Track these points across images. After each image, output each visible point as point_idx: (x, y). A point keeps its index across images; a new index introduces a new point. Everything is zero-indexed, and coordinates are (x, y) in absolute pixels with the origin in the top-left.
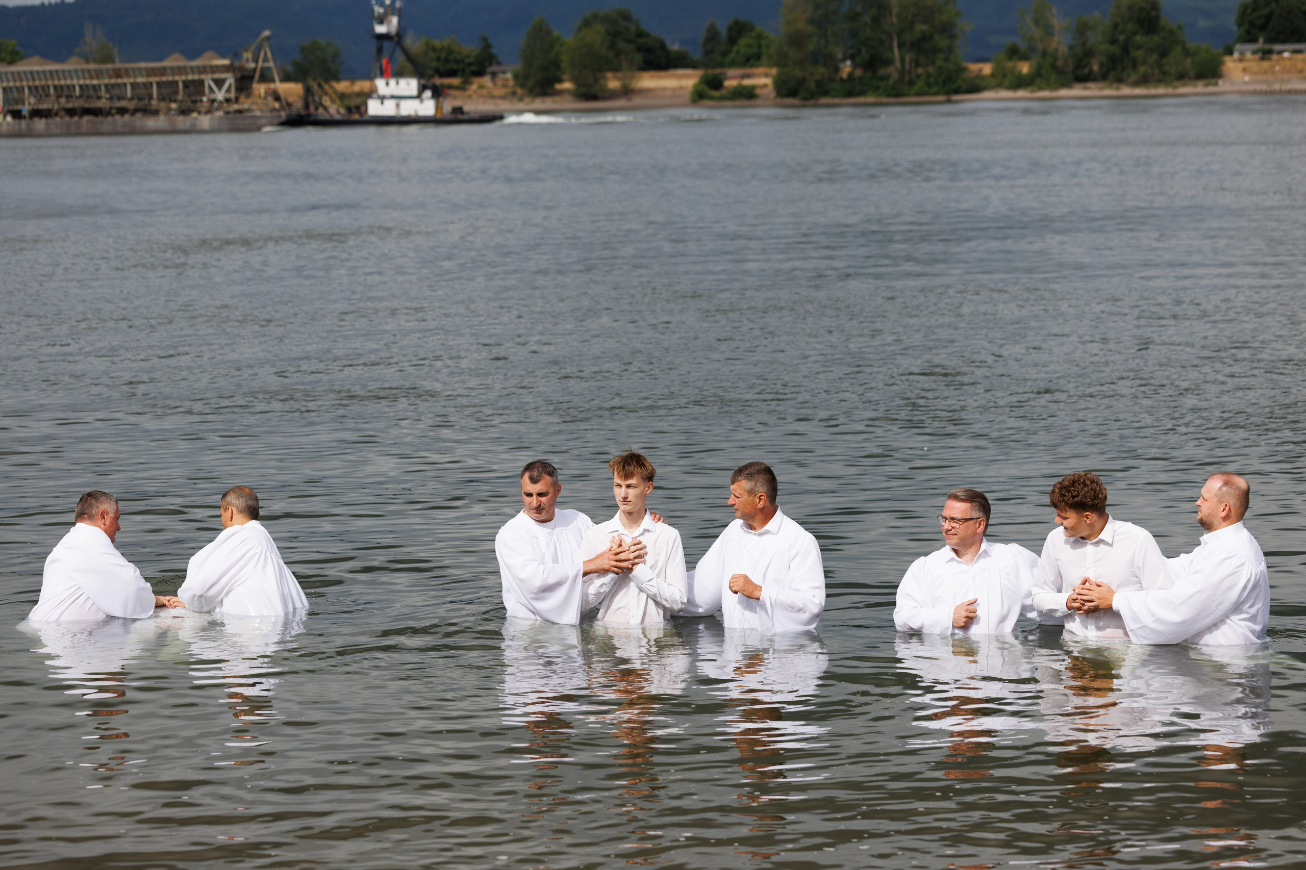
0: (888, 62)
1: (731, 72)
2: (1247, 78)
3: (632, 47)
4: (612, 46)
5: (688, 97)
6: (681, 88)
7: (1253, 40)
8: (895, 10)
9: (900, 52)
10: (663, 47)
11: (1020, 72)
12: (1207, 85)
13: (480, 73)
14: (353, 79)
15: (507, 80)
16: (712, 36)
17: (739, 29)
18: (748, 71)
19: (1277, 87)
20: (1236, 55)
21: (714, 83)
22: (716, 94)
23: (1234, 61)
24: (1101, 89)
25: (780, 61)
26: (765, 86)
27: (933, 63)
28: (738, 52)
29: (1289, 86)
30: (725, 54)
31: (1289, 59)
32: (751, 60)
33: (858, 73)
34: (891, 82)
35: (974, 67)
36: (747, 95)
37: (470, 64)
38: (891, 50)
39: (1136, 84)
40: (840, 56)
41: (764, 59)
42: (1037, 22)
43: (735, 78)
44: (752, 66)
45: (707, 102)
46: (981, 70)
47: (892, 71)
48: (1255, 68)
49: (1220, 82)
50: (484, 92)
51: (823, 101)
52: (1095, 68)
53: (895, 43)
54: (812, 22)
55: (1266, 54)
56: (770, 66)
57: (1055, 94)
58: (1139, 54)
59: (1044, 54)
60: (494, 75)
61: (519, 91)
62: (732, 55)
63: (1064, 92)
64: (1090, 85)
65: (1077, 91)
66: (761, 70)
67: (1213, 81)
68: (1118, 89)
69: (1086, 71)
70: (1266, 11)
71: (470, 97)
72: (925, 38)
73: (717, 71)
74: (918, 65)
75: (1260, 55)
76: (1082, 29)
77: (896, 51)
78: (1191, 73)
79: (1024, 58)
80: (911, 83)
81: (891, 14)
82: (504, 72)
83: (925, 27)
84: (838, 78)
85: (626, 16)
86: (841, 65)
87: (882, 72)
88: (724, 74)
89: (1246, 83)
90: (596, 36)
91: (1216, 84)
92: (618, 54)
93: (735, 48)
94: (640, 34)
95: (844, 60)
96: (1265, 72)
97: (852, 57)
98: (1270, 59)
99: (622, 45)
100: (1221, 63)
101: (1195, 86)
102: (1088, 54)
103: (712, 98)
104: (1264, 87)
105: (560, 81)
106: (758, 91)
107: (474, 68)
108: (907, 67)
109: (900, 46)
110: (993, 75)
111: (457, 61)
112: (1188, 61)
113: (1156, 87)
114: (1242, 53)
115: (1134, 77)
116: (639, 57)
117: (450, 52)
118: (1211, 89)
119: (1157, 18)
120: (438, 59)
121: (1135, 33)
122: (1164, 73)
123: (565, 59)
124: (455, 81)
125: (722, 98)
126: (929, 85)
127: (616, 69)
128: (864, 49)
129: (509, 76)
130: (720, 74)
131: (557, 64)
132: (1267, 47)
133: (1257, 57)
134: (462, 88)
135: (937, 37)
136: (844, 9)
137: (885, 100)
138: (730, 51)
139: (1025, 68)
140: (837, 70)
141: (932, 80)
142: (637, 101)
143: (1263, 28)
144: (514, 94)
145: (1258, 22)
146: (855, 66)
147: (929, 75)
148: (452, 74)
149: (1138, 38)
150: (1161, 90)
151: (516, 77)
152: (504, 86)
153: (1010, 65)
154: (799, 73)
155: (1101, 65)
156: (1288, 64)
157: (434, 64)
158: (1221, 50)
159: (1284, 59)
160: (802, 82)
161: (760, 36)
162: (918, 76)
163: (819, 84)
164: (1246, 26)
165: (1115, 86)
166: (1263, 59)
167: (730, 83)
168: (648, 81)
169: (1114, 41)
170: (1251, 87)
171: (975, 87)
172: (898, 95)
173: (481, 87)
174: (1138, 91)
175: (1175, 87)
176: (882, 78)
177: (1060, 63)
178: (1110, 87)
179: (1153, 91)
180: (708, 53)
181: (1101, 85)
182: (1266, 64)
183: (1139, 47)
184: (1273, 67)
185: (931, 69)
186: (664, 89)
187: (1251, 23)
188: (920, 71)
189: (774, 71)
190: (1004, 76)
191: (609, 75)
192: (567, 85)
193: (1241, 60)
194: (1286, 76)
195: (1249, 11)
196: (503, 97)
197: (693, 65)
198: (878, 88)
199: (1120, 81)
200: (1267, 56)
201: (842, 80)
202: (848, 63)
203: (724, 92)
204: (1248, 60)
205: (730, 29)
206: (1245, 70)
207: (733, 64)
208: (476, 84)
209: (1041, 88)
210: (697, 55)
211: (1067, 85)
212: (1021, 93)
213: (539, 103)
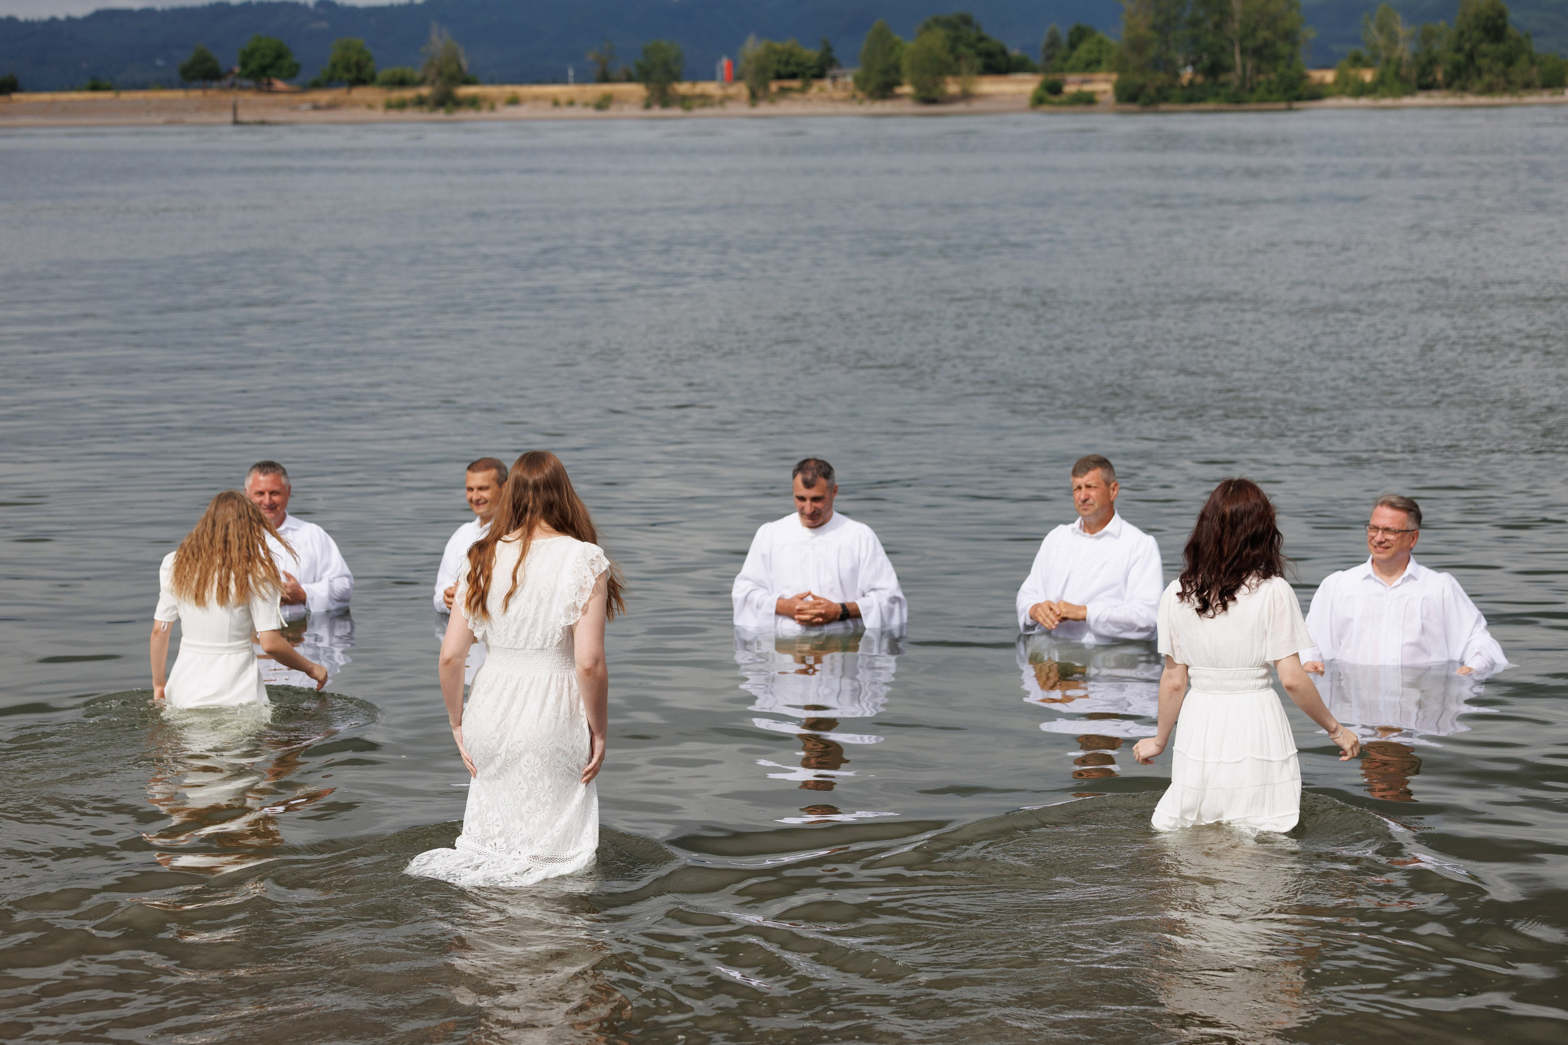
0: (1229, 69)
1: (1072, 77)
3: (972, 52)
4: (952, 50)
5: (1027, 101)
6: (1021, 93)
8: (1238, 16)
9: (1241, 58)
10: (1004, 52)
11: (1363, 80)
12: (1553, 95)
13: (820, 76)
14: (695, 78)
15: (846, 84)
16: (1053, 43)
17: (1079, 35)
18: (1087, 76)
21: (1054, 89)
22: (1055, 99)
24: (1445, 97)
25: (1121, 66)
26: (1105, 92)
27: (1275, 70)
28: (1078, 57)
30: (1065, 59)
32: (1091, 66)
33: (1199, 79)
34: (1232, 89)
35: (1316, 75)
36: (1087, 100)
37: (811, 68)
38: (1233, 56)
39: (1481, 93)
40: (1181, 62)
41: (1104, 65)
42: (1381, 29)
43: (1074, 83)
44: (1093, 72)
45: (1046, 108)
46: (1323, 78)
47: (1233, 78)
49: (1566, 92)
50: (824, 95)
51: (1163, 107)
52: (1440, 76)
53: (1237, 50)
54: (1154, 27)
56: (1111, 70)
57: (1398, 102)
58: (1484, 62)
59: (1388, 61)
60: (834, 78)
61: (860, 94)
62: (1072, 61)
63: (1407, 101)
64: (1433, 93)
65: (1421, 99)
66: (1100, 76)
67: (1559, 90)
68: (1462, 97)
69: (1430, 79)
71: (810, 100)
72: (1266, 44)
73: (1057, 77)
74: (1259, 71)
76: (1427, 37)
77: (1238, 58)
78: (1538, 82)
79: (1367, 65)
80: (1252, 90)
81: (1233, 20)
82: (844, 75)
83: (1267, 34)
84: (1179, 85)
85: (967, 21)
86: (1182, 72)
87: (1223, 78)
88: (1065, 79)
90: (937, 39)
91: (1562, 94)
92: (958, 58)
93: (1076, 54)
94: (981, 39)
95: (1185, 66)
97: (1194, 64)
99: (962, 49)
101: (1541, 95)
102: (1433, 61)
103: (1052, 103)
105: (899, 84)
106: (1098, 97)
107: (815, 71)
108: (1248, 73)
109: (1243, 52)
110: (1336, 83)
111: (798, 64)
112: (1535, 70)
113: (1501, 96)
115: (1478, 86)
116: (978, 62)
117: (791, 55)
118: (1557, 99)
119: (1504, 26)
120: (779, 62)
121: (1481, 41)
122: (1510, 83)
123: (905, 64)
124: (796, 84)
125: (1062, 103)
126: (1270, 92)
127: (956, 73)
128: (1205, 57)
129: (849, 79)
130: (1061, 79)
131: (897, 68)
134: (803, 90)
135: (1279, 44)
136: (1187, 15)
137: (1225, 106)
138: (1070, 56)
139: (1368, 76)
140: (1177, 76)
141: (1273, 87)
142: (976, 105)
144: (854, 97)
146: (1196, 72)
147: (1270, 82)
148: (793, 76)
149: (1484, 47)
150: (1506, 99)
151: (857, 80)
152: (845, 88)
153: (1352, 72)
154: (1139, 79)
155: (1446, 73)
157: (775, 67)
160: (1142, 88)
161: (1100, 42)
162: (1259, 84)
163: (1159, 90)
165: (1459, 94)
167: (1070, 89)
168: (989, 86)
169: (1459, 49)
171: (1317, 94)
172: (1238, 102)
173: (822, 90)
174: (1483, 100)
175: (1520, 96)
176: (1223, 85)
177: (1403, 71)
178: (1454, 95)
179: (1497, 100)
180: (1049, 58)
181: (1445, 93)
183: (1485, 55)
185: (1273, 77)
186: (1004, 94)
188: (1262, 78)
189: (1114, 77)
190: (1347, 84)
191: (949, 79)
192: (907, 89)
196: (844, 101)
197: (1033, 70)
198: (1218, 94)
199: (1464, 89)
201: (1183, 87)
202: (1189, 69)
203: (1063, 98)
205: (1071, 35)
207: (1073, 69)
208: (816, 87)
209: (1383, 96)
210: (1038, 60)
211: (1410, 93)
212: (1363, 101)
213: (879, 107)
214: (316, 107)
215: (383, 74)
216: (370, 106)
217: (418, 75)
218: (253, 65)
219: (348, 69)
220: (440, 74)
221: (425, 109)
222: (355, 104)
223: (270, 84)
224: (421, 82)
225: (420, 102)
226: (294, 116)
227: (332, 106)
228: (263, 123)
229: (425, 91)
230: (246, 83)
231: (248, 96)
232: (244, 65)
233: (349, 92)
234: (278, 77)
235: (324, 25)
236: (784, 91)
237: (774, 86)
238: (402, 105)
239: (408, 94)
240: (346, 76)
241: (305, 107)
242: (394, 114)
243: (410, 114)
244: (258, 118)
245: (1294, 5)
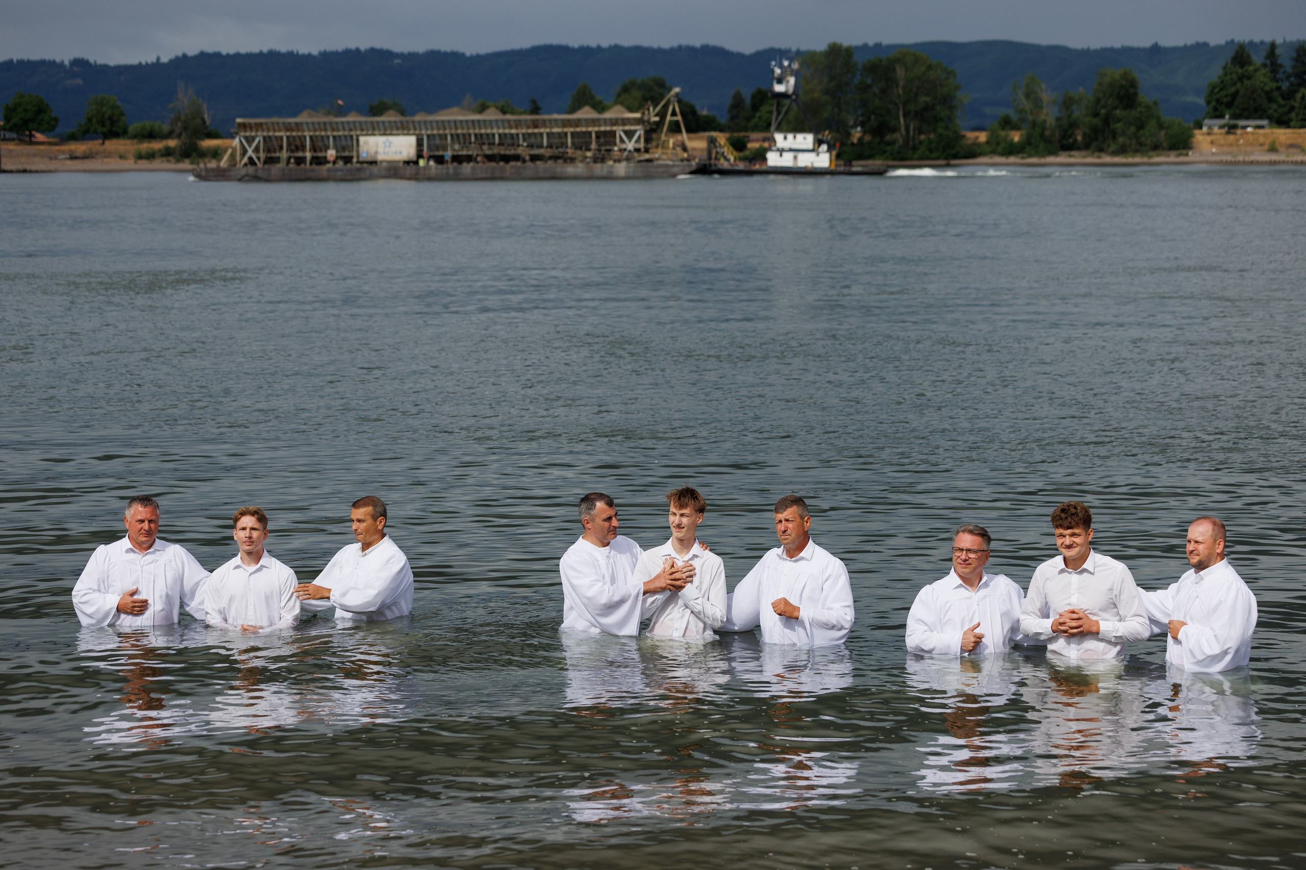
0: (894, 130)
1: (754, 135)
2: (1214, 150)
7: (1221, 116)
8: (901, 83)
9: (905, 121)
10: (693, 111)
11: (1012, 140)
12: (1178, 156)
16: (737, 103)
17: (761, 98)
19: (1241, 158)
20: (1205, 129)
21: (739, 145)
23: (1203, 134)
24: (1084, 157)
27: (935, 131)
28: (760, 118)
29: (1252, 158)
30: (749, 119)
31: (1252, 133)
33: (868, 138)
34: (897, 146)
35: (971, 135)
38: (898, 119)
39: (1115, 153)
40: (851, 123)
42: (1028, 96)
43: (757, 141)
46: (977, 138)
47: (898, 137)
48: (1222, 142)
49: (1190, 153)
52: (1079, 138)
53: (901, 113)
54: (827, 92)
55: (1231, 129)
57: (1042, 161)
58: (1119, 125)
59: (1034, 124)
62: (755, 120)
63: (1051, 159)
64: (1073, 153)
65: (1062, 158)
67: (1184, 152)
68: (1099, 157)
69: (1071, 140)
70: (1233, 90)
72: (927, 108)
73: (742, 134)
74: (920, 132)
75: (1226, 129)
76: (1068, 103)
77: (902, 119)
78: (1165, 144)
79: (1016, 128)
80: (915, 148)
81: (897, 86)
83: (928, 99)
84: (849, 142)
85: (661, 84)
86: (853, 131)
87: (888, 138)
88: (748, 137)
89: (1213, 154)
90: (634, 100)
91: (1187, 155)
93: (758, 114)
95: (855, 126)
96: (1231, 145)
97: (863, 124)
98: (1235, 133)
100: (1192, 136)
101: (1168, 156)
102: (1073, 125)
104: (1229, 158)
108: (911, 133)
109: (905, 115)
110: (988, 143)
112: (1163, 133)
113: (1133, 157)
114: (1210, 127)
115: (1113, 147)
118: (1181, 159)
119: (1136, 94)
121: (1116, 108)
122: (1141, 144)
126: (931, 151)
128: (873, 117)
130: (745, 137)
132: (1233, 122)
133: (1223, 131)
135: (938, 108)
136: (856, 81)
137: (891, 163)
138: (753, 117)
139: (1016, 137)
140: (848, 135)
141: (933, 146)
143: (1229, 105)
145: (1225, 100)
146: (865, 132)
147: (930, 142)
149: (1118, 112)
150: (1137, 159)
153: (1002, 133)
155: (1084, 135)
156: (1251, 138)
158: (1192, 125)
159: (1247, 133)
162: (921, 142)
164: (1214, 103)
165: (1097, 154)
166: (1228, 133)
167: (750, 145)
169: (1096, 115)
170: (1218, 158)
171: (971, 153)
172: (902, 159)
174: (1117, 160)
175: (1150, 157)
176: (889, 144)
177: (1047, 133)
178: (1092, 155)
179: (1130, 160)
180: (733, 118)
181: (1084, 153)
182: (1231, 138)
183: (1119, 120)
184: (1238, 140)
185: (932, 136)
187: (1218, 101)
188: (923, 137)
190: (998, 144)
193: (1209, 134)
194: (1249, 149)
195: (1217, 90)
197: (722, 128)
198: (885, 152)
199: (1101, 150)
200: (1232, 131)
201: (853, 144)
202: (859, 129)
203: (747, 153)
204: (1216, 134)
205: (754, 97)
206: (1212, 142)
207: (755, 128)
209: (1030, 156)
210: (723, 119)
211: (1054, 153)
212: (1012, 159)
214: (73, 157)
215: (133, 128)
216: (122, 157)
217: (166, 128)
218: (16, 119)
219: (103, 125)
220: (185, 128)
221: (171, 158)
222: (108, 155)
223: (31, 136)
224: (169, 136)
225: (167, 153)
226: (53, 165)
227: (86, 157)
228: (25, 171)
229: (172, 143)
230: (8, 135)
231: (11, 146)
232: (7, 119)
233: (103, 143)
234: (38, 131)
235: (79, 81)
238: (150, 156)
239: (157, 145)
240: (100, 129)
241: (62, 157)
242: (144, 164)
243: (157, 163)
244: (20, 167)
245: (951, 74)
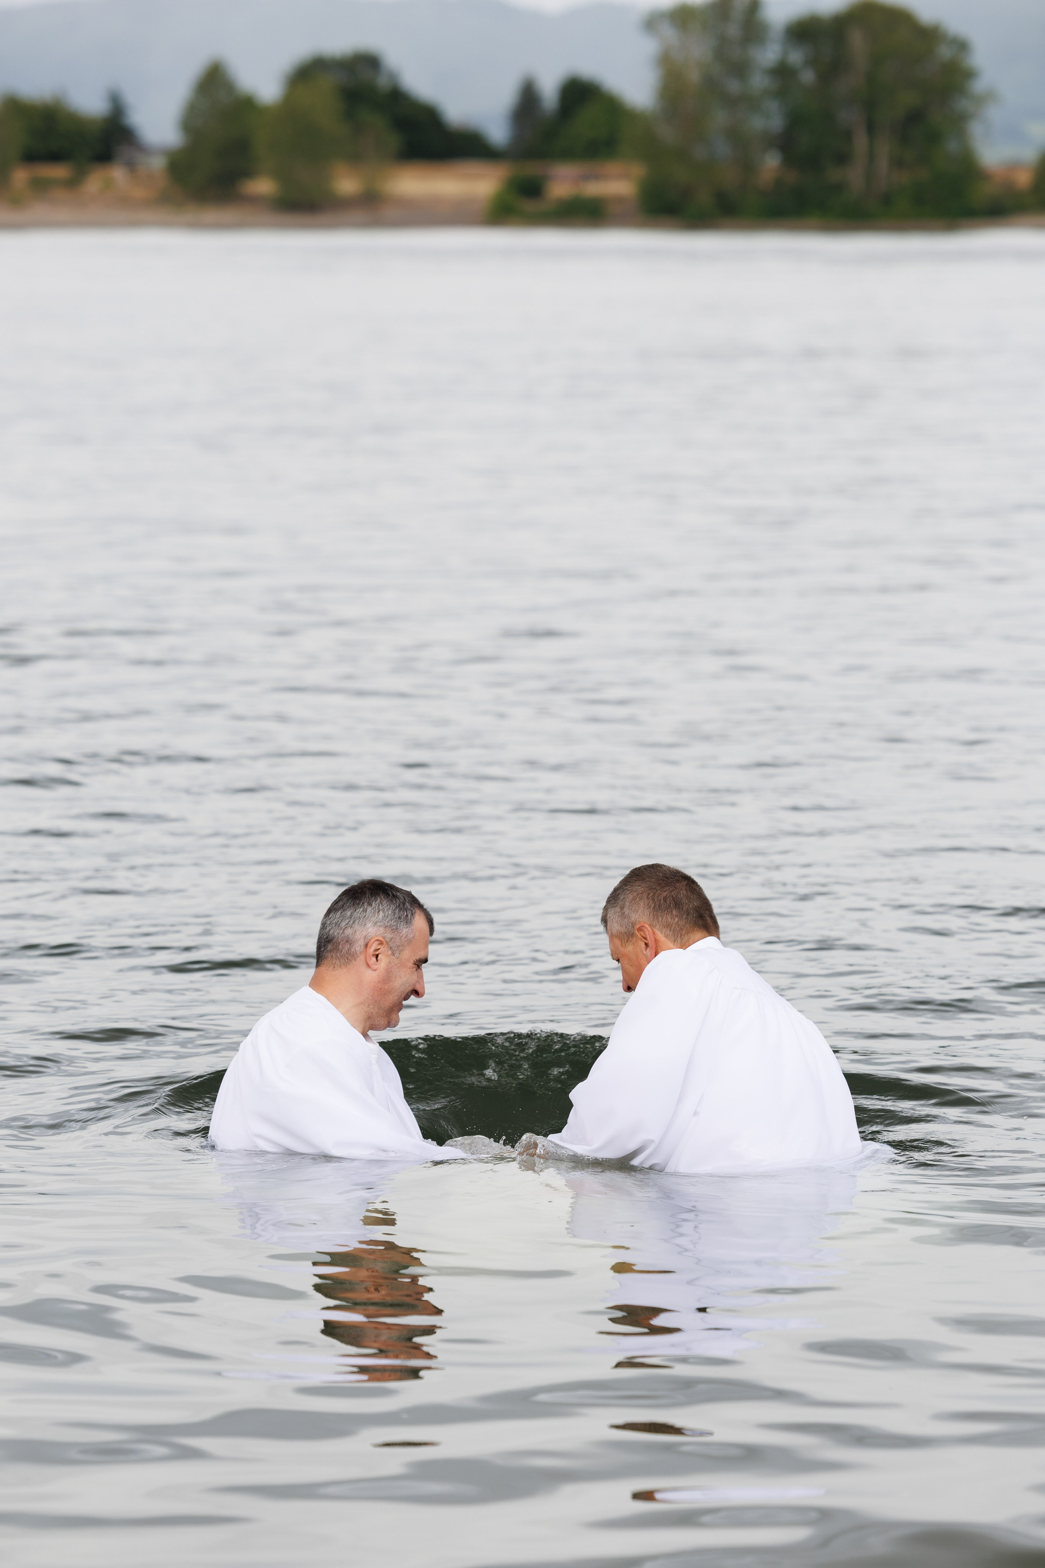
0: (843, 158)
1: (561, 170)
3: (381, 123)
4: (348, 116)
5: (481, 211)
6: (470, 196)
8: (860, 64)
9: (869, 141)
10: (440, 119)
13: (106, 158)
15: (154, 172)
16: (528, 103)
17: (578, 96)
18: (591, 168)
21: (529, 190)
22: (530, 206)
25: (649, 152)
26: (619, 200)
27: (925, 162)
28: (575, 133)
30: (551, 136)
32: (598, 148)
33: (791, 176)
34: (851, 193)
36: (591, 212)
37: (87, 142)
38: (848, 135)
40: (759, 144)
41: (622, 150)
43: (566, 180)
44: (599, 160)
45: (514, 223)
47: (853, 175)
50: (113, 193)
53: (861, 127)
56: (633, 158)
60: (131, 166)
61: (175, 193)
62: (565, 140)
66: (612, 167)
71: (86, 201)
72: (914, 115)
73: (531, 169)
74: (898, 164)
77: (862, 140)
80: (884, 198)
81: (852, 68)
83: (914, 98)
84: (756, 185)
85: (372, 61)
86: (760, 163)
87: (834, 174)
88: (551, 173)
90: (320, 96)
92: (357, 132)
93: (571, 125)
94: (400, 94)
95: (764, 153)
97: (783, 146)
99: (365, 115)
103: (526, 216)
105: (249, 176)
106: (608, 206)
107: (96, 147)
108: (879, 166)
109: (871, 128)
111: (64, 137)
116: (394, 140)
117: (52, 118)
120: (31, 129)
123: (262, 138)
124: (59, 172)
125: (544, 216)
126: (919, 202)
127: (355, 158)
128: (801, 134)
129: (158, 164)
130: (542, 172)
131: (244, 148)
134: (73, 183)
135: (933, 116)
138: (561, 133)
140: (754, 169)
141: (924, 193)
142: (389, 217)
144: (166, 197)
146: (785, 163)
147: (919, 183)
148: (54, 157)
151: (171, 167)
152: (149, 184)
154: (681, 175)
157: (23, 140)
160: (687, 191)
161: (614, 109)
162: (898, 186)
163: (721, 196)
167: (558, 190)
168: (412, 182)
171: (1001, 206)
173: (108, 183)
176: (836, 188)
185: (921, 173)
186: (439, 198)
188: (902, 175)
189: (640, 170)
191: (341, 169)
192: (263, 186)
196: (148, 204)
197: (493, 154)
198: (826, 204)
201: (762, 190)
202: (773, 157)
203: (546, 202)
205: (563, 91)
207: (568, 155)
208: (94, 182)
210: (502, 140)
213: (211, 215)
236: (40, 187)
237: (21, 176)
245: (962, 46)
